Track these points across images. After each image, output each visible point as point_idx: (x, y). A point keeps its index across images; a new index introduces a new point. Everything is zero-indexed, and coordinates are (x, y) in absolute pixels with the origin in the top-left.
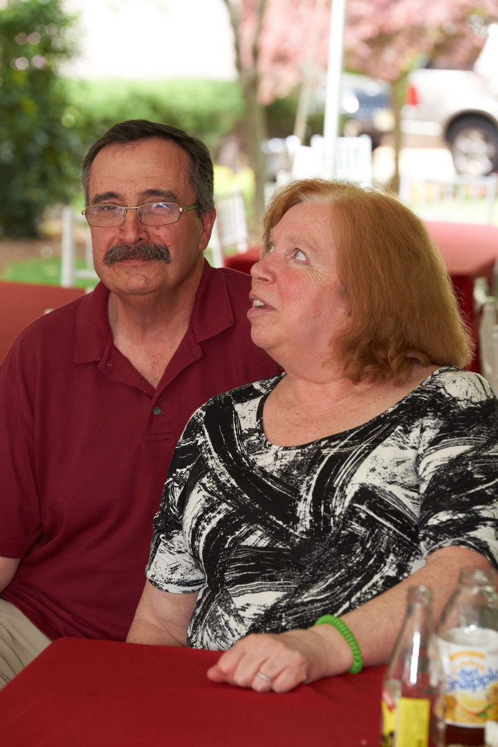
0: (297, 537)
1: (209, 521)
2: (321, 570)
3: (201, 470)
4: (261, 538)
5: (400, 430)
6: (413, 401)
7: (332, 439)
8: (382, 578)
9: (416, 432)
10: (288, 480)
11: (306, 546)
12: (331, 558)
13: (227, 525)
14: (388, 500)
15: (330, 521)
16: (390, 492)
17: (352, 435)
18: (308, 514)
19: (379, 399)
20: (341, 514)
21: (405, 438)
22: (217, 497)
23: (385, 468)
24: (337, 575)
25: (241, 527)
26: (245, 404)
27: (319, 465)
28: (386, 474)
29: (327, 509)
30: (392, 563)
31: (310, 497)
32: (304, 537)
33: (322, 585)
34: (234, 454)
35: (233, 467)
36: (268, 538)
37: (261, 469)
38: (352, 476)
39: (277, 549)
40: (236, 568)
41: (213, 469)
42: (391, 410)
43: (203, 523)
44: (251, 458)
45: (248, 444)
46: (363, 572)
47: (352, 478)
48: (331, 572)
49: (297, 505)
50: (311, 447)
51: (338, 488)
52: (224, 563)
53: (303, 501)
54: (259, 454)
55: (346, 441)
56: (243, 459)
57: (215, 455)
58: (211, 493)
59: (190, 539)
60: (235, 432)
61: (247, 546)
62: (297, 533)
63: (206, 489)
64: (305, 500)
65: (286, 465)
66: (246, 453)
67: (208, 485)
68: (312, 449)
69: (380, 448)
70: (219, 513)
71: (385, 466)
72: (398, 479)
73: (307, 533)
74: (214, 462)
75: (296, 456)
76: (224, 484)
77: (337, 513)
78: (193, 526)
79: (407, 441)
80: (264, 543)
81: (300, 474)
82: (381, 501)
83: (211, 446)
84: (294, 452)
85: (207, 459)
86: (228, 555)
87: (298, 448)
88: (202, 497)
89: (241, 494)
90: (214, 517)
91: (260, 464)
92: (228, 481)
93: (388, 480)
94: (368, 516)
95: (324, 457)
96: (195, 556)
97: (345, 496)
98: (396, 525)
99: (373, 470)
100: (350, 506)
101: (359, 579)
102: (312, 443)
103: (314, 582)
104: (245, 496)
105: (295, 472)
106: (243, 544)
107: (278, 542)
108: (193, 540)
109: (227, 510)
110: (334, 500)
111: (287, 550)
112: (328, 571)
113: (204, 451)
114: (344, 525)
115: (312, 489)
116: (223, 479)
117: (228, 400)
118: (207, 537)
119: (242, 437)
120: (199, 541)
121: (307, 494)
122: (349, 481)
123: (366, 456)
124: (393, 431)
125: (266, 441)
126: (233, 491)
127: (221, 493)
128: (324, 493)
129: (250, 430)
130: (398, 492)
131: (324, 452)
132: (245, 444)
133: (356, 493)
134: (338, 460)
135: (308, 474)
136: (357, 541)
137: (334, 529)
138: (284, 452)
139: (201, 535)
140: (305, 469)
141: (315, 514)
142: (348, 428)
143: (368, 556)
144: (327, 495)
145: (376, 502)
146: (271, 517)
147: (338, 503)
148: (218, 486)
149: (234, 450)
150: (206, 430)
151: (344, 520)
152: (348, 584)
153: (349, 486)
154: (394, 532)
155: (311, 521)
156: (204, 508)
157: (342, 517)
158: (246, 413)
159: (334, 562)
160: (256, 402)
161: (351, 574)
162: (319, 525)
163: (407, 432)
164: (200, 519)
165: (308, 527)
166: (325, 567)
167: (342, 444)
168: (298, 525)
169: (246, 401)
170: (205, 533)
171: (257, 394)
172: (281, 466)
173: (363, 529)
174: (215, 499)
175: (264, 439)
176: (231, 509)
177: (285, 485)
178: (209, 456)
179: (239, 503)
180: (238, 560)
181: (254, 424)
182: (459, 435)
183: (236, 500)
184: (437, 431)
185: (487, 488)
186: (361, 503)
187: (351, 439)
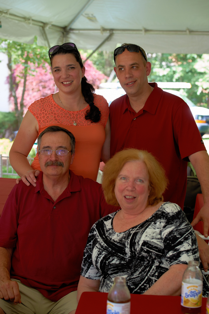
0: (127, 259)
1: (100, 258)
2: (137, 268)
3: (96, 242)
4: (117, 261)
5: (153, 223)
6: (156, 214)
7: (133, 228)
8: (155, 266)
9: (158, 223)
11: (130, 261)
13: (106, 258)
14: (152, 244)
15: (135, 253)
16: (153, 242)
17: (139, 226)
18: (129, 252)
21: (155, 226)
23: (150, 235)
24: (142, 268)
25: (110, 258)
26: (107, 221)
27: (130, 236)
29: (134, 249)
30: (157, 262)
31: (129, 246)
32: (129, 258)
33: (138, 273)
34: (105, 236)
35: (105, 240)
36: (119, 260)
37: (113, 240)
38: (140, 238)
39: (122, 264)
40: (111, 270)
41: (99, 241)
42: (150, 218)
43: (98, 259)
44: (110, 237)
46: (149, 266)
47: (141, 239)
48: (139, 268)
49: (125, 249)
50: (127, 231)
51: (137, 243)
52: (107, 269)
54: (112, 236)
55: (137, 228)
56: (108, 237)
57: (100, 237)
58: (99, 249)
59: (95, 263)
60: (105, 230)
61: (113, 264)
62: (127, 258)
63: (98, 248)
64: (128, 247)
65: (121, 238)
67: (98, 247)
69: (148, 230)
70: (103, 255)
71: (150, 234)
72: (154, 237)
73: (130, 257)
74: (100, 239)
75: (123, 235)
76: (103, 246)
77: (137, 250)
78: (96, 260)
80: (118, 262)
81: (125, 240)
82: (150, 245)
83: (98, 235)
84: (123, 234)
85: (97, 239)
86: (108, 267)
87: (123, 232)
88: (97, 251)
89: (108, 248)
90: (101, 256)
92: (104, 245)
93: (151, 238)
94: (147, 250)
95: (131, 234)
96: (97, 268)
97: (139, 245)
98: (156, 251)
99: (146, 236)
100: (141, 248)
101: (148, 268)
102: (128, 230)
103: (135, 272)
104: (110, 249)
105: (123, 240)
106: (111, 263)
107: (121, 261)
108: (96, 264)
109: (105, 254)
110: (136, 246)
111: (125, 263)
113: (96, 236)
115: (129, 244)
116: (102, 244)
117: (102, 221)
119: (107, 231)
120: (98, 264)
123: (144, 232)
124: (151, 224)
126: (106, 248)
127: (102, 249)
129: (109, 229)
130: (155, 241)
131: (131, 232)
132: (108, 233)
133: (142, 244)
134: (136, 234)
136: (145, 258)
137: (137, 255)
138: (120, 234)
139: (98, 262)
140: (126, 238)
141: (131, 251)
142: (138, 224)
143: (149, 261)
144: (134, 245)
146: (118, 254)
147: (137, 247)
148: (101, 246)
149: (105, 235)
150: (96, 230)
151: (140, 252)
152: (145, 270)
153: (140, 241)
154: (156, 253)
155: (130, 253)
156: (98, 254)
157: (139, 251)
158: (108, 224)
159: (140, 264)
160: (110, 220)
161: (146, 267)
162: (133, 254)
163: (155, 223)
164: (97, 257)
165: (130, 255)
166: (137, 266)
167: (136, 229)
168: (127, 255)
170: (99, 261)
171: (110, 218)
172: (119, 238)
173: (146, 254)
174: (101, 251)
175: (114, 231)
176: (106, 253)
177: (121, 243)
178: (98, 237)
179: (108, 251)
180: (112, 268)
181: (110, 227)
182: (171, 224)
183: (107, 250)
184: (165, 223)
185: (181, 240)
186: (144, 246)
187: (139, 227)
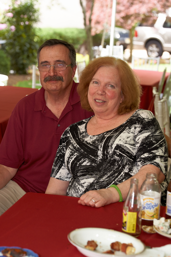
0: (98, 161)
1: (72, 158)
2: (106, 172)
3: (69, 144)
4: (88, 163)
5: (128, 128)
6: (131, 119)
7: (107, 132)
8: (124, 173)
9: (133, 129)
10: (95, 144)
11: (101, 164)
12: (108, 167)
13: (77, 159)
14: (125, 148)
15: (108, 156)
16: (126, 146)
18: (101, 154)
19: (121, 120)
20: (111, 153)
22: (73, 151)
23: (124, 139)
24: (111, 173)
25: (81, 160)
26: (81, 126)
27: (104, 140)
28: (124, 141)
29: (107, 152)
30: (127, 168)
31: (102, 149)
33: (106, 176)
35: (78, 142)
36: (90, 162)
38: (114, 142)
39: (93, 166)
40: (81, 172)
41: (72, 143)
42: (125, 123)
45: (82, 136)
46: (118, 171)
49: (98, 152)
50: (101, 135)
51: (110, 146)
52: (77, 170)
53: (99, 150)
54: (85, 138)
55: (112, 132)
56: (81, 140)
57: (73, 139)
60: (79, 133)
61: (83, 165)
62: (98, 160)
63: (70, 149)
64: (100, 150)
65: (94, 140)
66: (82, 138)
68: (102, 135)
69: (122, 134)
70: (75, 156)
72: (128, 142)
73: (101, 160)
74: (73, 141)
76: (75, 147)
77: (110, 153)
78: (67, 160)
79: (130, 131)
80: (89, 164)
81: (98, 143)
82: (123, 149)
83: (72, 137)
84: (96, 137)
85: (71, 140)
86: (78, 168)
87: (97, 135)
88: (69, 151)
89: (81, 150)
90: (73, 157)
91: (86, 140)
92: (77, 146)
93: (125, 143)
94: (120, 154)
96: (68, 169)
97: (112, 148)
98: (128, 156)
99: (120, 140)
100: (114, 151)
101: (117, 174)
102: (102, 134)
103: (104, 175)
105: (97, 142)
106: (82, 165)
107: (92, 163)
108: (67, 164)
109: (77, 155)
110: (109, 149)
111: (96, 166)
112: (108, 171)
113: (70, 138)
114: (112, 157)
115: (102, 147)
116: (75, 145)
117: (76, 125)
118: (72, 163)
119: (81, 134)
120: (69, 165)
121: (101, 148)
122: (113, 144)
123: (118, 136)
124: (126, 129)
125: (88, 134)
126: (78, 149)
127: (75, 150)
128: (106, 147)
129: (83, 132)
130: (128, 146)
131: (105, 136)
132: (81, 136)
133: (115, 147)
134: (109, 138)
135: (101, 143)
136: (116, 161)
137: (109, 158)
138: (93, 137)
139: (70, 163)
140: (100, 141)
141: (103, 154)
142: (112, 129)
143: (119, 166)
144: (107, 148)
145: (122, 149)
146: (90, 156)
148: (74, 148)
149: (78, 137)
150: (70, 133)
151: (112, 155)
152: (114, 175)
155: (102, 156)
156: (70, 155)
157: (112, 154)
158: (82, 128)
159: (110, 168)
160: (85, 125)
161: (115, 173)
162: (105, 157)
163: (130, 128)
164: (69, 158)
165: (101, 158)
167: (111, 133)
168: (98, 158)
169: (81, 125)
170: (71, 162)
171: (84, 123)
172: (92, 141)
173: (118, 158)
175: (87, 134)
177: (94, 146)
178: (71, 139)
180: (81, 170)
181: (84, 130)
182: (147, 129)
183: (79, 152)
184: (140, 128)
185: (157, 145)
186: (117, 150)
187: (113, 132)
